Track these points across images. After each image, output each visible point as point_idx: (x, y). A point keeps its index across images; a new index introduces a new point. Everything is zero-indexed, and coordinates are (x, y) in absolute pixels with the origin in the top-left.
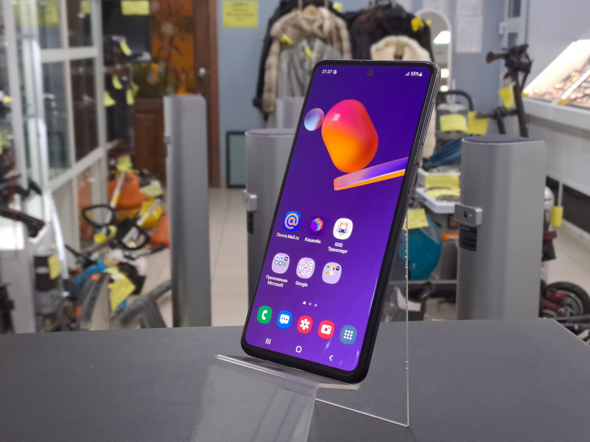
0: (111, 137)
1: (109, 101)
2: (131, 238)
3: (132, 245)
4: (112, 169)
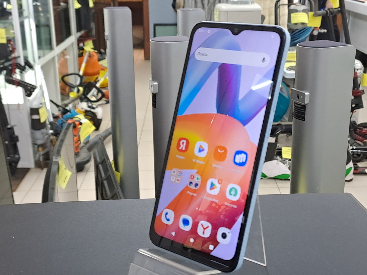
1: (77, 5)
2: (93, 94)
3: (93, 99)
4: (81, 49)
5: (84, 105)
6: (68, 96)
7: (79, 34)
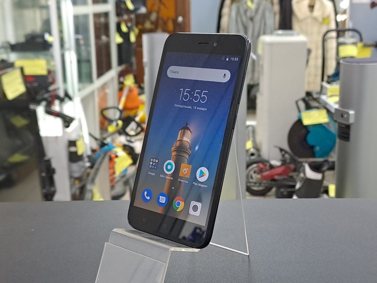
0: (120, 63)
1: (119, 40)
2: (132, 128)
3: (132, 133)
4: (121, 83)
5: (122, 139)
6: (106, 130)
7: (120, 68)
